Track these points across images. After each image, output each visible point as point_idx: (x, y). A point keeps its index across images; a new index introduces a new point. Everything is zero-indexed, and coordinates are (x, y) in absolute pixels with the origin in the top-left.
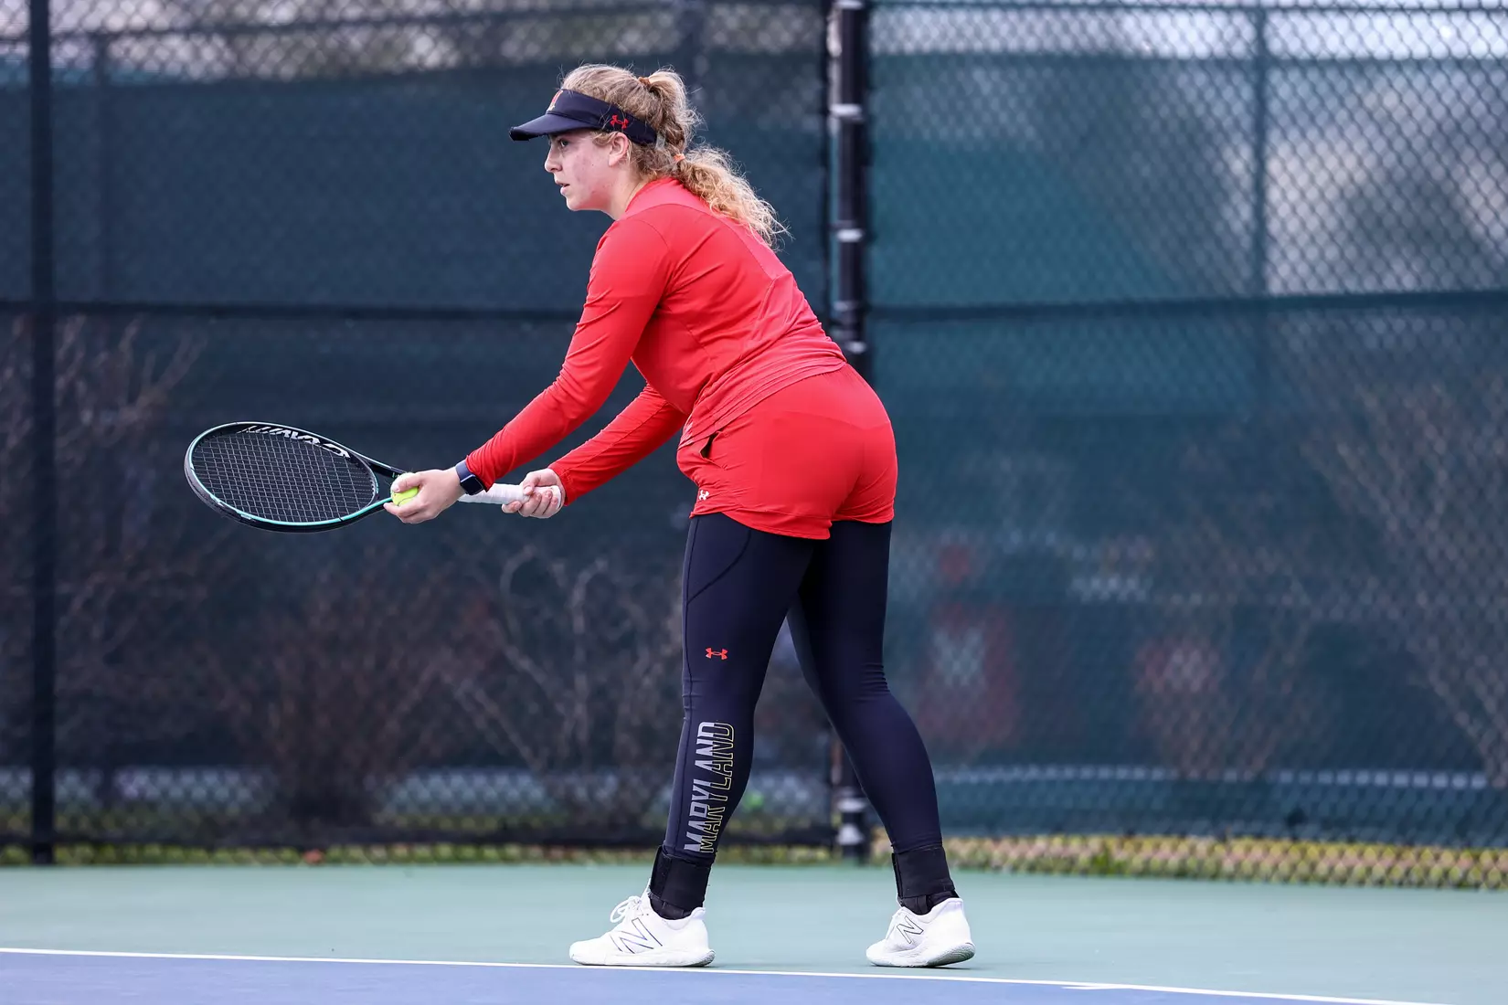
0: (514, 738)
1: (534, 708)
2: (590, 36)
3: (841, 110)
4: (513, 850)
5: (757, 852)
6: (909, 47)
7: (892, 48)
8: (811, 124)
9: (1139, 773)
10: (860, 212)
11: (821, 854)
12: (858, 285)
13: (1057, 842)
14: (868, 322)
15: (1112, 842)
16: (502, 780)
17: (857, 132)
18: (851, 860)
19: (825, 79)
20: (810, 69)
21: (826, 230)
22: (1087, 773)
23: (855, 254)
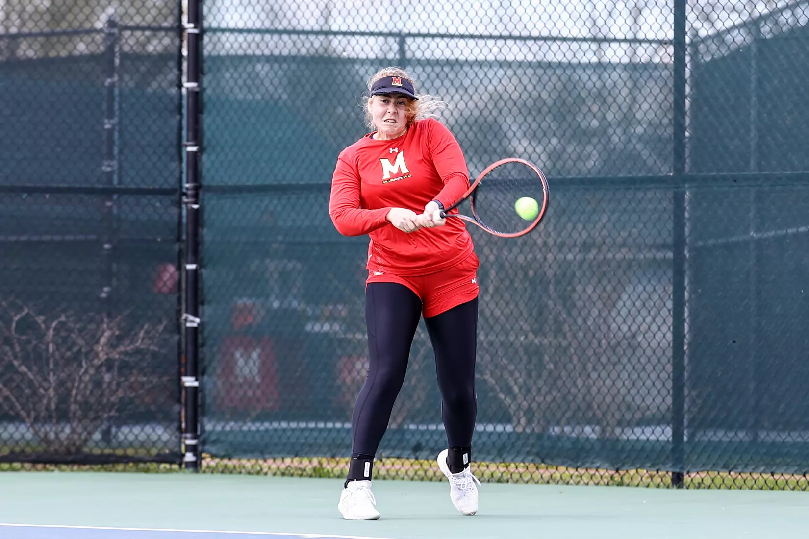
0: (19, 407)
1: (28, 391)
2: (59, 47)
3: (188, 85)
4: (17, 465)
5: (141, 465)
6: (223, 53)
7: (214, 53)
8: (174, 91)
9: (338, 425)
10: (197, 137)
11: (175, 467)
12: (196, 175)
13: (296, 460)
14: (201, 193)
15: (324, 461)
16: (11, 428)
17: (196, 96)
18: (191, 469)
19: (180, 69)
20: (172, 64)
21: (180, 147)
22: (312, 425)
23: (195, 158)
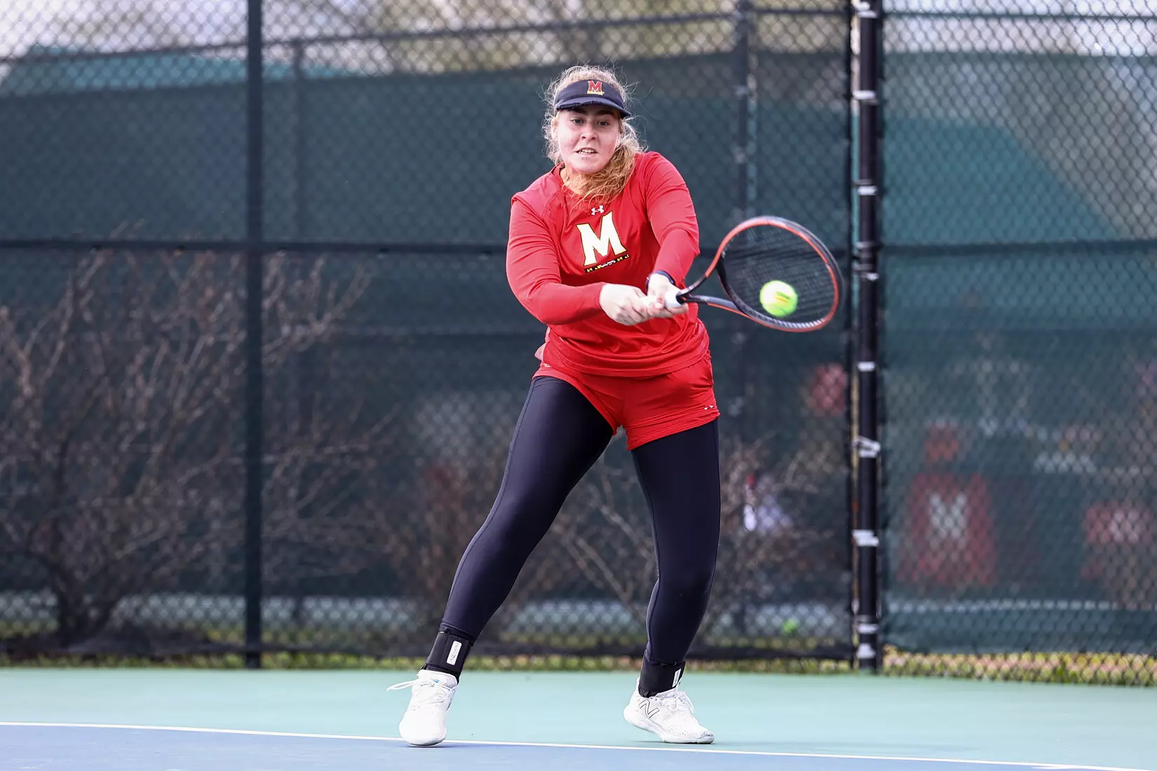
0: (609, 575)
1: (622, 552)
2: (668, 38)
3: (861, 95)
4: (607, 661)
5: (794, 664)
6: (914, 47)
7: (901, 48)
8: (838, 106)
9: (1089, 605)
10: (874, 173)
11: (844, 665)
12: (873, 229)
13: (1026, 657)
14: (880, 257)
15: (1068, 658)
16: (599, 608)
17: (873, 112)
18: (867, 670)
19: (849, 72)
20: (836, 64)
21: (849, 186)
22: (1049, 605)
23: (871, 205)
